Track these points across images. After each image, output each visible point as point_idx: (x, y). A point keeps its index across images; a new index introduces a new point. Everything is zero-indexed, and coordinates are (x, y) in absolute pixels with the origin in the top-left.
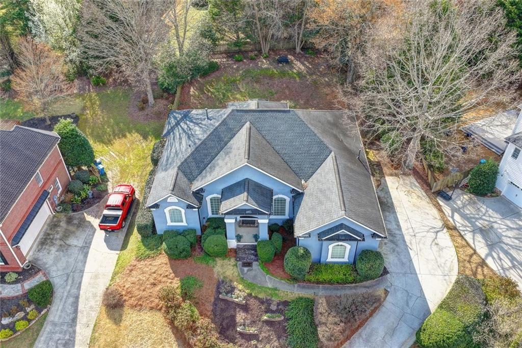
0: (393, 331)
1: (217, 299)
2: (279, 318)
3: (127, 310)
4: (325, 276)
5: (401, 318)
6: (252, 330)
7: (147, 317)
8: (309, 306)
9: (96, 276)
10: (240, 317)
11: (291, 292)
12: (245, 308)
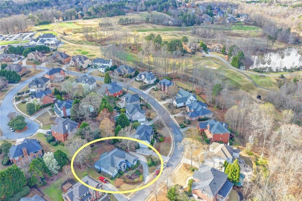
0: (146, 167)
1: (128, 178)
2: (136, 174)
3: (120, 187)
4: (136, 166)
5: (145, 165)
6: (134, 177)
7: (123, 185)
8: (138, 171)
9: (112, 187)
10: (132, 177)
11: (134, 171)
12: (132, 176)
